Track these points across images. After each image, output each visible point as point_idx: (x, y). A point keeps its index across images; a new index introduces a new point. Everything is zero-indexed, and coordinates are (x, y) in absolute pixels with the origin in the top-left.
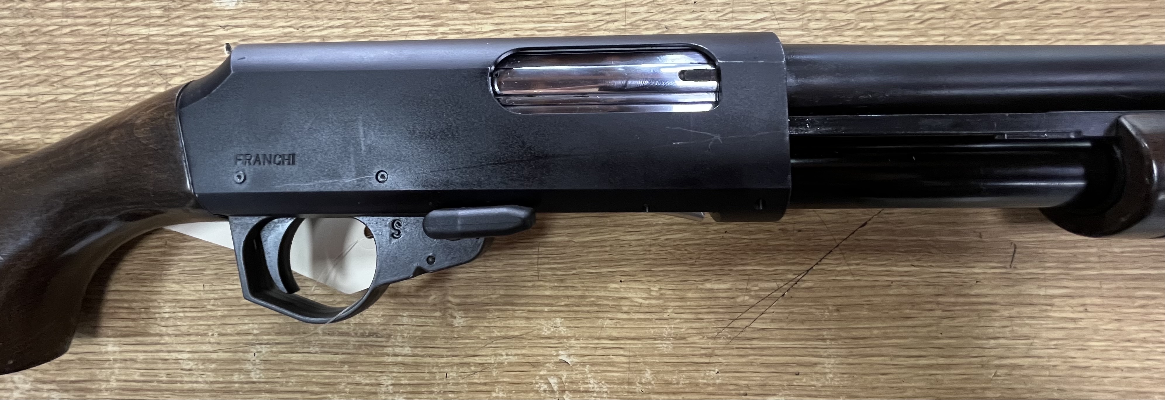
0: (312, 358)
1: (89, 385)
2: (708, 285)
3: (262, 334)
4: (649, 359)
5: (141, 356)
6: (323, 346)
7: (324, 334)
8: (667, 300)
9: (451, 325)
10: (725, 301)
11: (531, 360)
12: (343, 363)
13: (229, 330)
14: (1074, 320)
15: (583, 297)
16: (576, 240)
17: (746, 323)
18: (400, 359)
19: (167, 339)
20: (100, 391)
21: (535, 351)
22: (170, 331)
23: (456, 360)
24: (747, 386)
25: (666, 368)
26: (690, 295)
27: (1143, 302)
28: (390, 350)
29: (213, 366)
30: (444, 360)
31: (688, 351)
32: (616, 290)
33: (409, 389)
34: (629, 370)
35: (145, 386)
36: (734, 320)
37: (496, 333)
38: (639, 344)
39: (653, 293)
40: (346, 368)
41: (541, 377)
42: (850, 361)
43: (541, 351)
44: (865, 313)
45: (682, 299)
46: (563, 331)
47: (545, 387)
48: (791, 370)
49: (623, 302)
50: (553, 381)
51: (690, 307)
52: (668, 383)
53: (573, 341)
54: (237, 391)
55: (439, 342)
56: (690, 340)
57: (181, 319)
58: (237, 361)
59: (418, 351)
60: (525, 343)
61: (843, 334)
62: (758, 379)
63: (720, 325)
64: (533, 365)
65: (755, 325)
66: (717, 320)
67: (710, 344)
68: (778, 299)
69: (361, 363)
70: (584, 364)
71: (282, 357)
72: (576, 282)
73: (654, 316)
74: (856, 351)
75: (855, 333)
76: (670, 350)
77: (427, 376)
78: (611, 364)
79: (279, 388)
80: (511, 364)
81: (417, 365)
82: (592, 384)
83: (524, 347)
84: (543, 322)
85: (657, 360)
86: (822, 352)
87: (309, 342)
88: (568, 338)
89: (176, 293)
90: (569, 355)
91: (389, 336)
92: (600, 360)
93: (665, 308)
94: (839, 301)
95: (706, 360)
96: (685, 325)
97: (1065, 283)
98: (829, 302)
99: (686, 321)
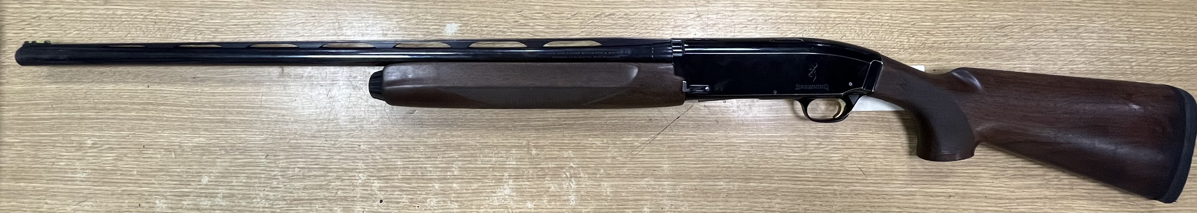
0: (478, 166)
1: (389, 177)
2: (624, 139)
3: (459, 157)
4: (603, 166)
5: (411, 166)
6: (482, 162)
7: (483, 157)
8: (609, 144)
9: (531, 154)
10: (630, 145)
11: (560, 166)
12: (490, 168)
13: (446, 156)
14: (749, 151)
15: (579, 143)
16: (577, 122)
17: (637, 152)
18: (511, 166)
19: (422, 159)
20: (394, 179)
21: (562, 163)
22: (423, 156)
23: (532, 166)
24: (637, 175)
25: (609, 169)
26: (617, 142)
27: (771, 145)
28: (508, 163)
29: (440, 169)
30: (528, 166)
31: (616, 162)
32: (591, 141)
33: (515, 177)
34: (596, 169)
35: (412, 177)
36: (632, 151)
37: (547, 156)
38: (598, 160)
39: (605, 142)
40: (491, 169)
41: (564, 172)
42: (673, 165)
43: (563, 163)
44: (678, 149)
45: (615, 144)
46: (572, 156)
47: (565, 176)
48: (653, 169)
49: (594, 145)
50: (568, 174)
51: (618, 147)
52: (610, 174)
53: (575, 159)
54: (449, 179)
55: (527, 160)
56: (618, 158)
57: (427, 152)
58: (449, 168)
59: (518, 163)
60: (558, 160)
61: (670, 156)
62: (641, 172)
63: (628, 153)
64: (560, 168)
65: (640, 153)
66: (627, 152)
67: (624, 160)
68: (648, 144)
69: (497, 168)
70: (579, 167)
71: (466, 166)
72: (577, 138)
73: (604, 150)
74: (675, 162)
75: (675, 156)
76: (610, 162)
77: (521, 172)
78: (589, 167)
79: (465, 177)
80: (552, 168)
81: (518, 168)
82: (582, 175)
83: (557, 161)
84: (564, 152)
85: (605, 166)
86: (663, 163)
87: (477, 160)
88: (573, 158)
89: (426, 142)
90: (574, 164)
91: (507, 158)
92: (585, 166)
93: (609, 147)
94: (669, 145)
95: (623, 166)
96: (615, 153)
97: (745, 138)
98: (666, 145)
99: (616, 152)
